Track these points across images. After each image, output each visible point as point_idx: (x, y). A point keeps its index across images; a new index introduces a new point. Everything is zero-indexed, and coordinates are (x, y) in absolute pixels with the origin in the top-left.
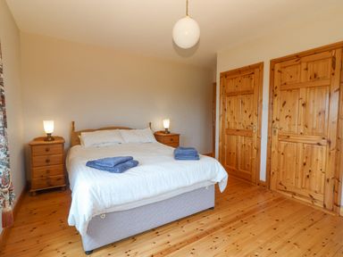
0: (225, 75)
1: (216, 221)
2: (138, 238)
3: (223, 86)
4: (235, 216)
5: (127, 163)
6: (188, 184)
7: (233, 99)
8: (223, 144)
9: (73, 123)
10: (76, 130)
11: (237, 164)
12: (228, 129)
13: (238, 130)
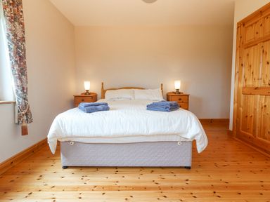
0: (243, 24)
1: (182, 181)
2: (100, 170)
3: (240, 37)
4: (210, 184)
5: (98, 107)
6: (145, 133)
7: (252, 50)
8: (239, 106)
9: (103, 84)
10: (104, 89)
11: (254, 131)
12: (244, 88)
13: (256, 88)
